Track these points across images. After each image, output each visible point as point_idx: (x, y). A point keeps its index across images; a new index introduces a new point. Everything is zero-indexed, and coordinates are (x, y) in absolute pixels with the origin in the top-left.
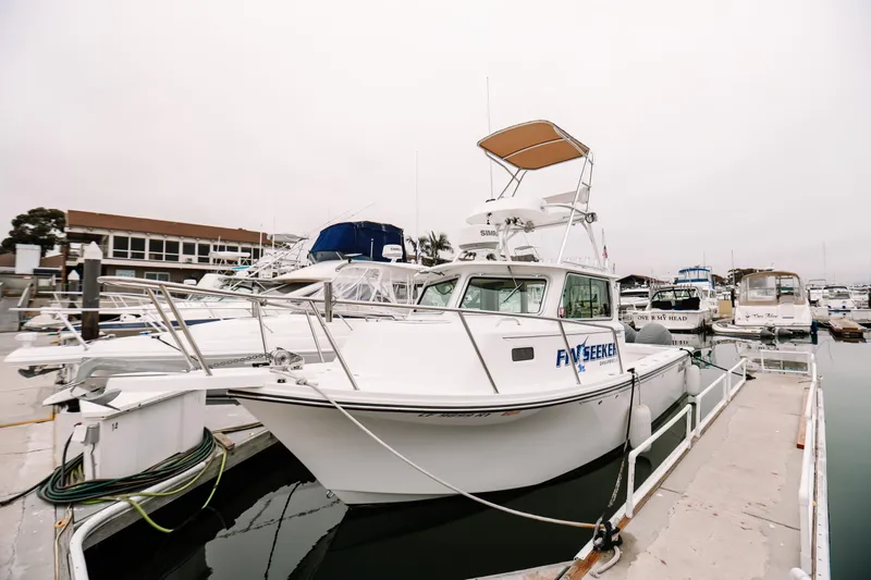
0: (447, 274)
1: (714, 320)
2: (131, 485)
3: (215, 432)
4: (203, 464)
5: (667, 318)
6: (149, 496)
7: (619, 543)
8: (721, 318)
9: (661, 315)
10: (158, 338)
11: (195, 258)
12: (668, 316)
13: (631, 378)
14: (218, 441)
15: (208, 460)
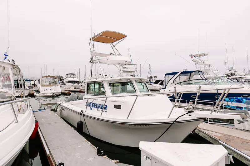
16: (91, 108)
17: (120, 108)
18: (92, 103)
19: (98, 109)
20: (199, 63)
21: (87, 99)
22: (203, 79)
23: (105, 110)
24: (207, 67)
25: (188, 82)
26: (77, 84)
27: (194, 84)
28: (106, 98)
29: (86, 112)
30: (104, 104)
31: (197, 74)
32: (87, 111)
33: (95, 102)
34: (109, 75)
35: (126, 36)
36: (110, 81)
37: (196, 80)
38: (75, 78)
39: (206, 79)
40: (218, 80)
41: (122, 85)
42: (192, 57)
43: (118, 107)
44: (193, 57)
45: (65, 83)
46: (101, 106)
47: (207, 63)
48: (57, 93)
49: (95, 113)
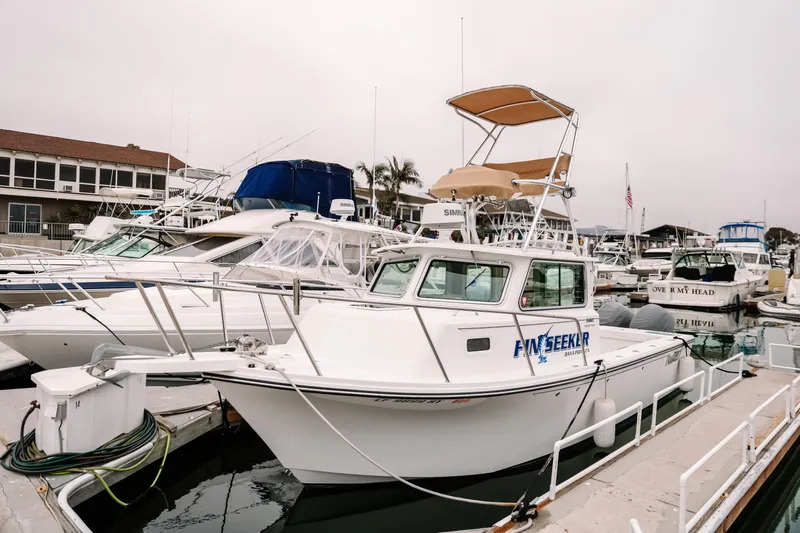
0: (408, 253)
1: (758, 294)
2: (92, 460)
3: (156, 414)
4: (150, 445)
5: (690, 291)
6: (109, 470)
7: (534, 517)
8: (771, 293)
9: (682, 287)
10: (84, 310)
11: (76, 185)
12: (691, 288)
13: (594, 370)
14: (159, 423)
15: (154, 440)
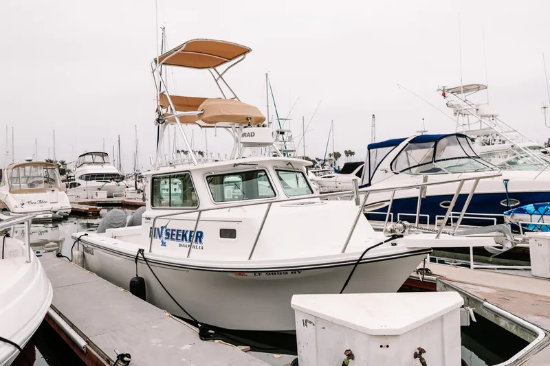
16: (164, 241)
17: (234, 237)
18: (165, 229)
19: (181, 243)
20: (463, 112)
21: (152, 220)
22: (469, 157)
23: (199, 245)
24: (486, 123)
25: (430, 167)
26: (113, 183)
27: (446, 171)
28: (198, 213)
29: (150, 251)
30: (193, 230)
31: (455, 144)
32: (152, 250)
33: (173, 225)
34: (209, 155)
35: (248, 51)
36: (209, 171)
37: (452, 159)
38: (106, 166)
39: (479, 158)
40: (515, 157)
41: (246, 180)
42: (444, 95)
43: (228, 233)
44: (447, 94)
45: (77, 181)
46: (188, 235)
47: (485, 110)
48: (63, 211)
49: (174, 252)
